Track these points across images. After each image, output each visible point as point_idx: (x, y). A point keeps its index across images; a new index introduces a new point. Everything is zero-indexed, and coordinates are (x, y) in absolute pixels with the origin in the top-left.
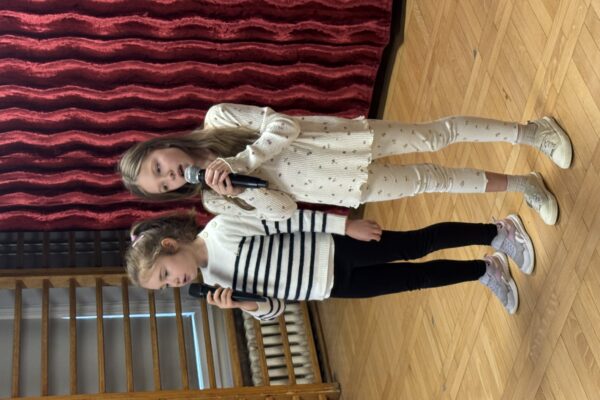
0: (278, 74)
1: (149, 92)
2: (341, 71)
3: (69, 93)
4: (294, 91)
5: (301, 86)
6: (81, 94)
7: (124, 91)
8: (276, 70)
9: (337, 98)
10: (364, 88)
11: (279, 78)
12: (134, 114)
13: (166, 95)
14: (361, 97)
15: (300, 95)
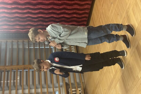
0: (71, 3)
1: (44, 6)
2: (84, 2)
3: (27, 6)
4: (74, 6)
5: (76, 5)
6: (30, 7)
7: (39, 6)
9: (83, 8)
10: (89, 6)
11: (71, 4)
12: (41, 11)
13: (47, 7)
14: (88, 8)
15: (75, 7)
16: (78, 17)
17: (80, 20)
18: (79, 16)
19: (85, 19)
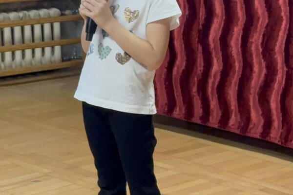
0: (277, 49)
2: (277, 109)
4: (260, 64)
5: (264, 71)
8: (280, 47)
9: (251, 104)
10: (260, 129)
11: (273, 50)
14: (251, 126)
15: (256, 69)
16: (211, 81)
17: (195, 89)
18: (213, 83)
19: (198, 110)
